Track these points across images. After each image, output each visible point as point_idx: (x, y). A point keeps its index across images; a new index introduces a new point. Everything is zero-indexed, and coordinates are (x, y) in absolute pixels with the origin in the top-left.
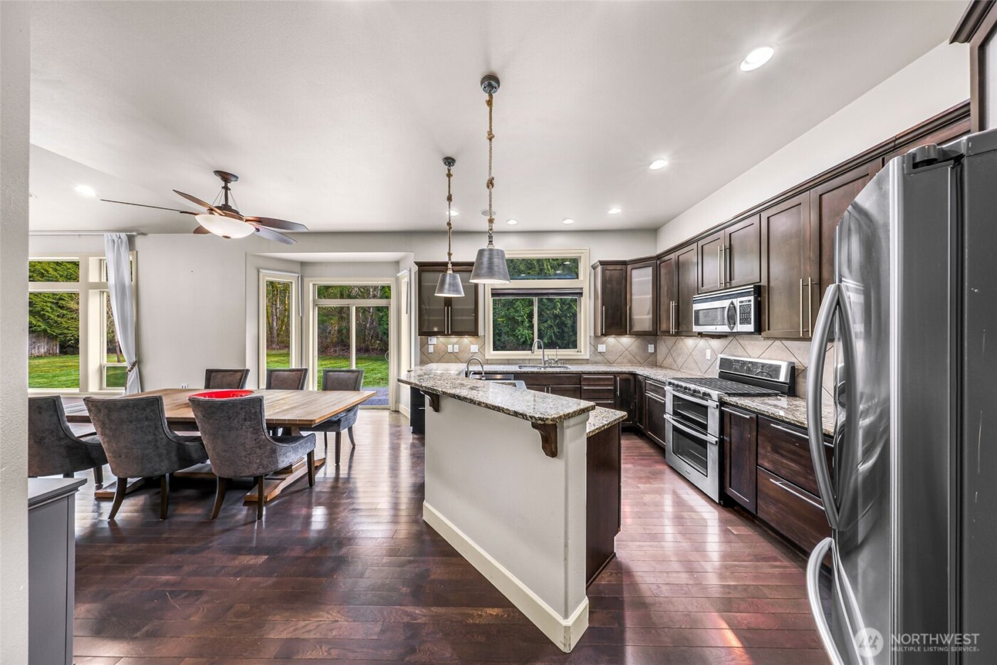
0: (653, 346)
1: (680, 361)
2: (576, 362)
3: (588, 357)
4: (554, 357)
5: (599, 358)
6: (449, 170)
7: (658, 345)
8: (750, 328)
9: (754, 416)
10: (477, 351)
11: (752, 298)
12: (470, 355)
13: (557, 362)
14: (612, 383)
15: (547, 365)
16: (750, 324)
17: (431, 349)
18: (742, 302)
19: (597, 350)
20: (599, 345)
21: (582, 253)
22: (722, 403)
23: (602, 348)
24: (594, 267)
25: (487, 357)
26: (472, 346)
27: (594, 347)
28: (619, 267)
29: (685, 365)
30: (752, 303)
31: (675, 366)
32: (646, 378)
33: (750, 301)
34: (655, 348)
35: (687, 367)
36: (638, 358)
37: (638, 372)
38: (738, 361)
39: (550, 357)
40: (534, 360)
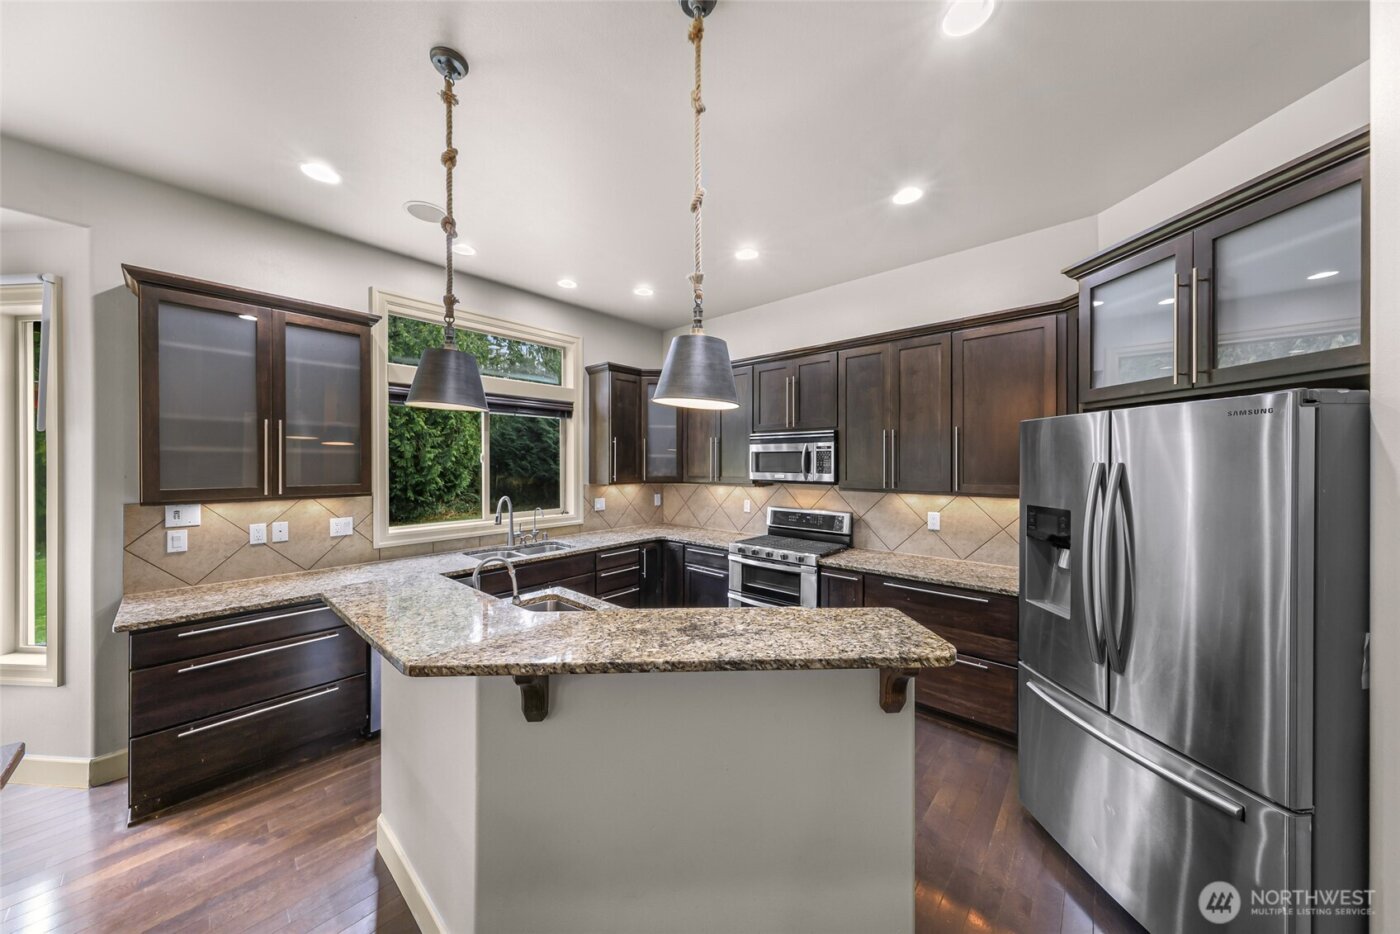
0: (659, 495)
1: (703, 516)
2: (564, 531)
3: (580, 521)
4: (531, 527)
5: (597, 521)
6: (449, 86)
7: (665, 494)
8: (828, 477)
9: (861, 577)
10: (351, 532)
11: (832, 444)
12: (328, 544)
13: (535, 536)
14: (636, 558)
15: (518, 545)
16: (830, 472)
17: (179, 541)
18: (818, 448)
19: (593, 507)
20: (596, 500)
21: (572, 343)
22: (820, 568)
23: (600, 504)
24: (591, 371)
25: (379, 543)
26: (333, 521)
27: (589, 503)
28: (632, 377)
29: (712, 520)
30: (832, 450)
31: (696, 522)
32: (684, 546)
33: (829, 447)
34: (662, 499)
35: (714, 523)
36: (643, 515)
37: (669, 538)
38: (794, 514)
39: (523, 528)
40: (490, 536)
